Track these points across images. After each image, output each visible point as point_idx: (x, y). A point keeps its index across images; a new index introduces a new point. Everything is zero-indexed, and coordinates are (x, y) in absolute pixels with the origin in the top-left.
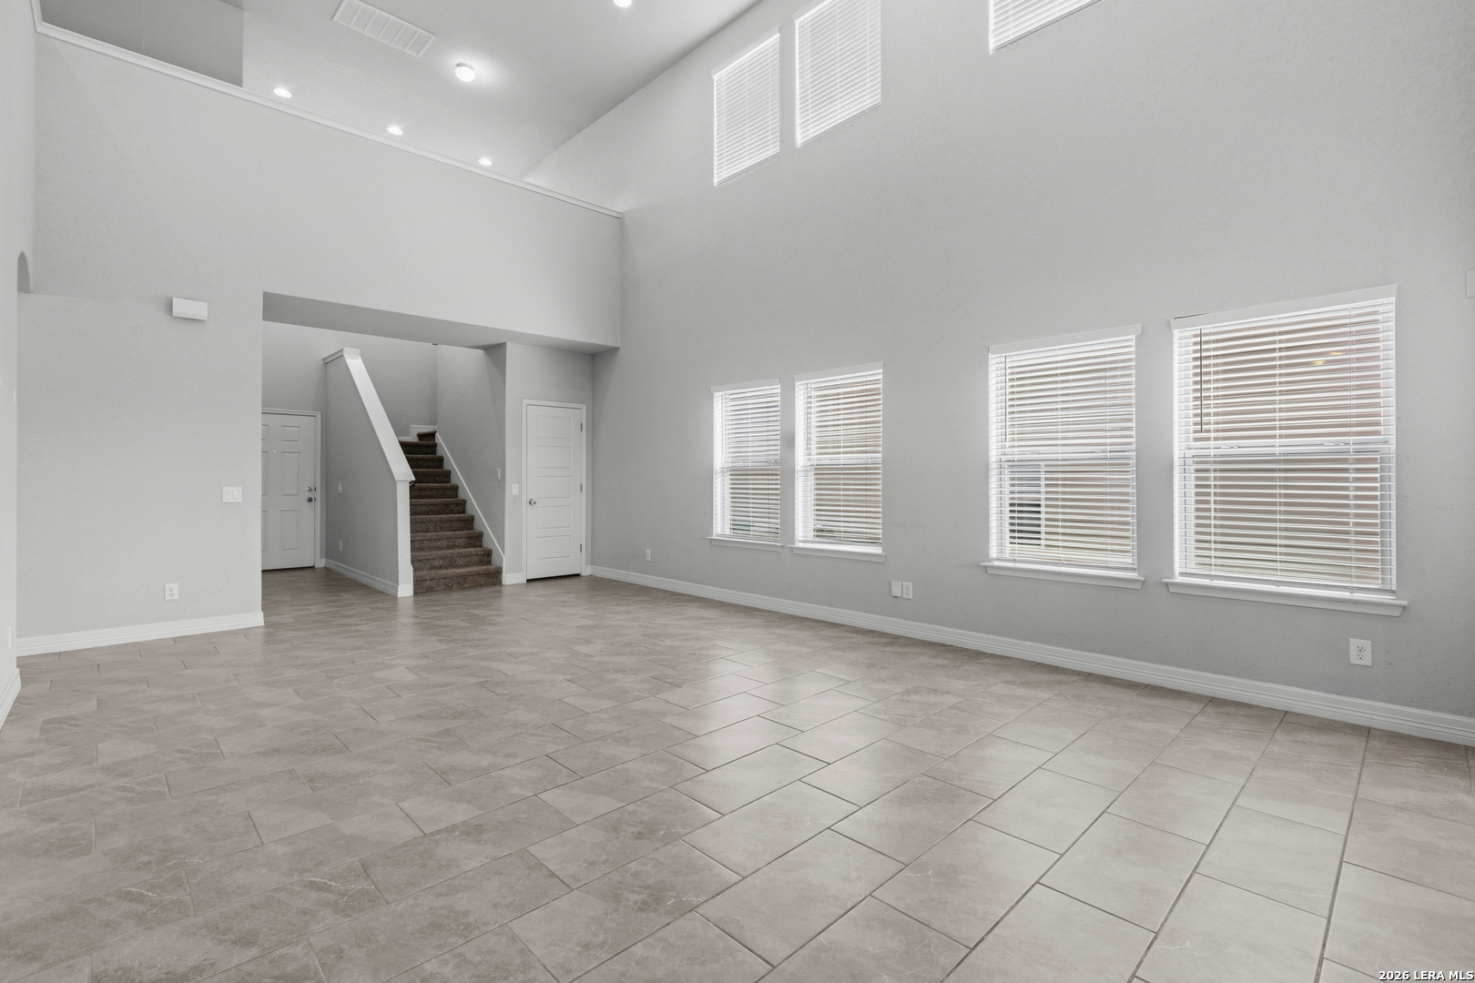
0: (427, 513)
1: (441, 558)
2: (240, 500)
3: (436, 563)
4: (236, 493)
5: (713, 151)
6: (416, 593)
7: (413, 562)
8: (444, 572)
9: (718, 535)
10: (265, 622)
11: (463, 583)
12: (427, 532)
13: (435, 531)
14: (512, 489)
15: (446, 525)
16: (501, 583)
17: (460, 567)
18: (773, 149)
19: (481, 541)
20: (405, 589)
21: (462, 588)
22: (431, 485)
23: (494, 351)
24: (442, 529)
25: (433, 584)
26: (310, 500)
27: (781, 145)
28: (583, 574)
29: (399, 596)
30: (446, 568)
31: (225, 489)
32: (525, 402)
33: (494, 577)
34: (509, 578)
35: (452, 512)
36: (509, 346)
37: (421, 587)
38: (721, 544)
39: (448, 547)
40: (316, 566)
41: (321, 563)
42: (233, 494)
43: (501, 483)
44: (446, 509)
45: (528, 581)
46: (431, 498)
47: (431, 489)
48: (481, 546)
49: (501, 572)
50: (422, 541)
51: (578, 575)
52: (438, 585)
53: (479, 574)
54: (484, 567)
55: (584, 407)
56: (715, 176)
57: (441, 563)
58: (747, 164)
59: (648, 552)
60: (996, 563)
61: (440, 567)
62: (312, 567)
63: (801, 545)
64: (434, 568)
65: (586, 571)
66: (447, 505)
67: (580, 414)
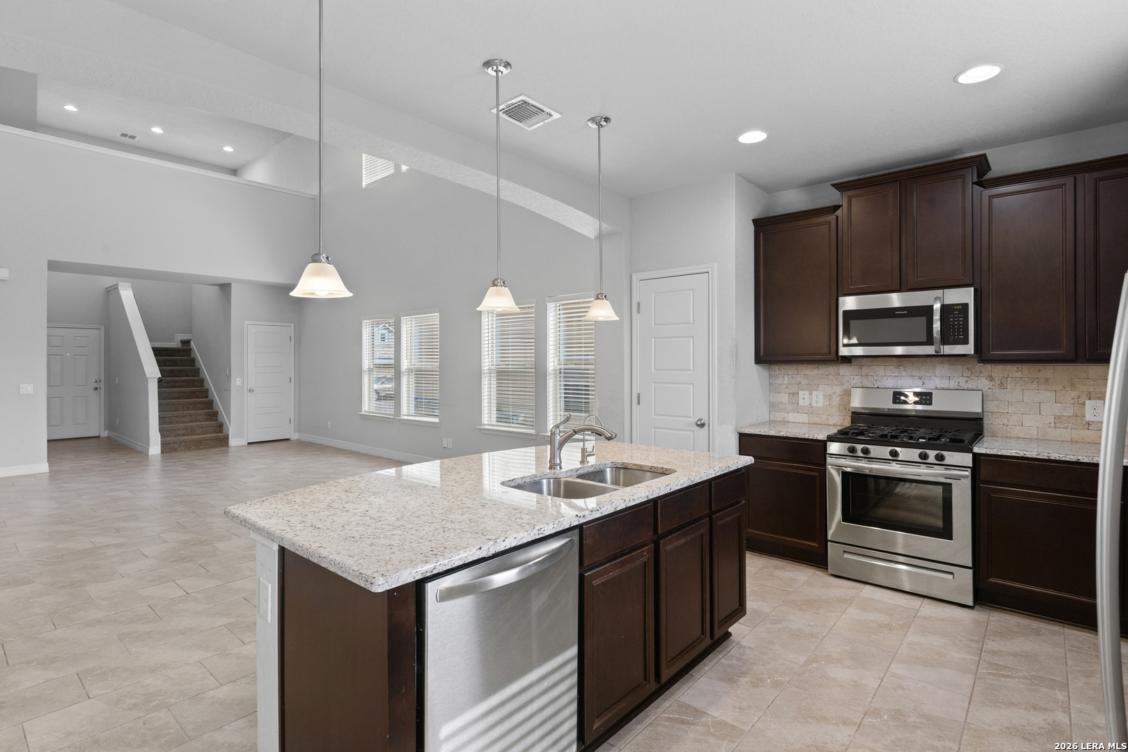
0: (178, 398)
1: (184, 429)
2: (32, 393)
3: (180, 432)
4: (29, 388)
5: (362, 165)
6: (162, 452)
7: (160, 431)
8: (185, 438)
9: (366, 412)
10: (50, 470)
11: (199, 445)
12: (176, 411)
13: (183, 410)
14: (236, 382)
15: (191, 406)
16: (228, 445)
17: (199, 434)
18: (391, 171)
19: (217, 417)
20: (155, 449)
21: (198, 448)
22: (182, 378)
23: (225, 288)
24: (188, 409)
25: (176, 446)
26: (96, 389)
27: (395, 169)
28: (292, 439)
29: (150, 453)
30: (188, 435)
31: (21, 385)
32: (246, 322)
33: (223, 441)
34: (233, 442)
35: (197, 397)
36: (232, 285)
37: (166, 448)
38: (365, 417)
39: (191, 421)
40: (101, 436)
41: (104, 434)
42: (28, 389)
43: (229, 377)
44: (193, 395)
45: (249, 443)
46: (183, 387)
47: (183, 381)
48: (217, 420)
49: (228, 438)
50: (171, 417)
51: (288, 439)
52: (179, 447)
53: (211, 439)
54: (216, 435)
55: (292, 325)
56: (364, 181)
57: (184, 432)
58: (379, 177)
59: (329, 422)
60: (487, 427)
61: (184, 435)
62: (98, 437)
63: (405, 417)
64: (179, 435)
65: (294, 436)
66: (194, 392)
67: (290, 330)
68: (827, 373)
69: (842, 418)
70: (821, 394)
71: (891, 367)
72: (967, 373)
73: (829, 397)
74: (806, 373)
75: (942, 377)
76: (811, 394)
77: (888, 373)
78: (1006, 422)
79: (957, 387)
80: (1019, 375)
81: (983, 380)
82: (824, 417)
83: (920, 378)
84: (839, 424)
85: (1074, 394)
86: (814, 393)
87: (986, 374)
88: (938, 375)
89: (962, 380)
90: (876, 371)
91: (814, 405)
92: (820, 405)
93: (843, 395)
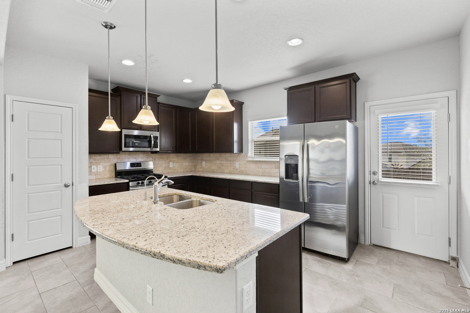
68: (104, 158)
69: (110, 175)
70: (101, 166)
71: (127, 155)
72: (147, 156)
73: (105, 167)
74: (95, 158)
75: (141, 158)
76: (97, 167)
77: (126, 157)
78: (155, 170)
79: (145, 161)
80: (158, 157)
81: (151, 158)
82: (103, 175)
83: (135, 158)
84: (109, 177)
85: (168, 161)
86: (99, 166)
87: (151, 157)
88: (140, 157)
89: (146, 158)
90: (122, 156)
91: (99, 171)
92: (101, 170)
93: (110, 166)
